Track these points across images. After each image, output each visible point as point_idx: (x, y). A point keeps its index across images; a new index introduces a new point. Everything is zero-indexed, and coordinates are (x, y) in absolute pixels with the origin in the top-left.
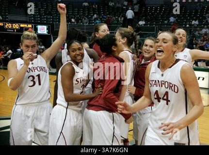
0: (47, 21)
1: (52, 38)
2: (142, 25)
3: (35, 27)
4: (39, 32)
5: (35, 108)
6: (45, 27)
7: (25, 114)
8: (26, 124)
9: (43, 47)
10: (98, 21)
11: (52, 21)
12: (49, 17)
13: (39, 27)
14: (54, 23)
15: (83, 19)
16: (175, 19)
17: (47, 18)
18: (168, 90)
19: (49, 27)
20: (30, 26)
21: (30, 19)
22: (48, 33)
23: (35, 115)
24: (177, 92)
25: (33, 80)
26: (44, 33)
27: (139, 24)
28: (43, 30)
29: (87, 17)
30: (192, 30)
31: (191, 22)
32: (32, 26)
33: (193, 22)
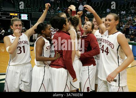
0: (27, 11)
1: (30, 22)
2: (88, 14)
3: (20, 15)
4: (22, 18)
5: (21, 67)
6: (26, 15)
7: (15, 71)
8: (16, 77)
9: (24, 28)
10: (60, 12)
11: (31, 12)
12: (28, 9)
13: (22, 15)
14: (32, 13)
15: (51, 10)
16: (110, 10)
17: (27, 9)
18: (108, 46)
19: (28, 15)
20: (16, 14)
21: (17, 10)
22: (28, 19)
23: (22, 72)
24: (113, 48)
25: (20, 50)
26: (25, 19)
27: (87, 14)
28: (24, 17)
29: (53, 9)
30: (121, 18)
31: (121, 12)
32: (18, 14)
33: (122, 12)
